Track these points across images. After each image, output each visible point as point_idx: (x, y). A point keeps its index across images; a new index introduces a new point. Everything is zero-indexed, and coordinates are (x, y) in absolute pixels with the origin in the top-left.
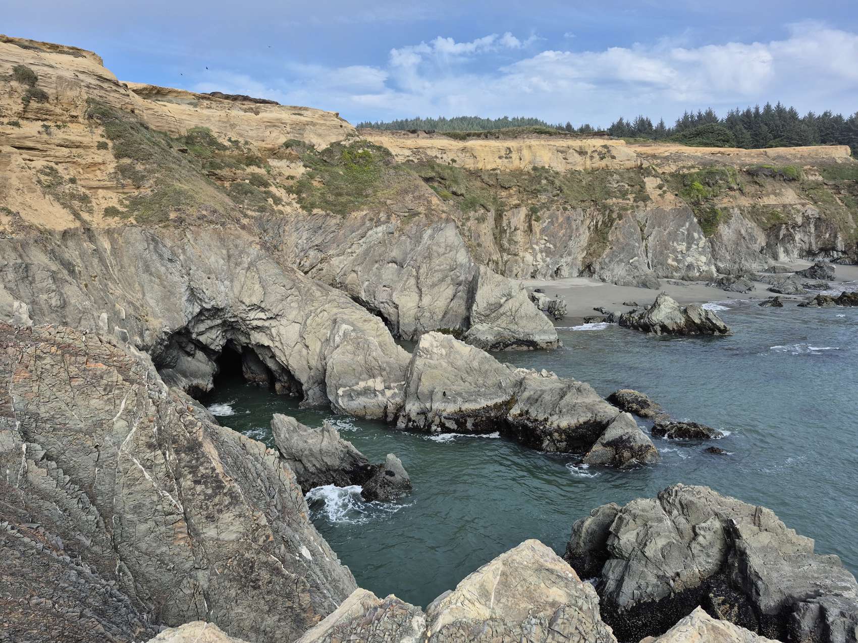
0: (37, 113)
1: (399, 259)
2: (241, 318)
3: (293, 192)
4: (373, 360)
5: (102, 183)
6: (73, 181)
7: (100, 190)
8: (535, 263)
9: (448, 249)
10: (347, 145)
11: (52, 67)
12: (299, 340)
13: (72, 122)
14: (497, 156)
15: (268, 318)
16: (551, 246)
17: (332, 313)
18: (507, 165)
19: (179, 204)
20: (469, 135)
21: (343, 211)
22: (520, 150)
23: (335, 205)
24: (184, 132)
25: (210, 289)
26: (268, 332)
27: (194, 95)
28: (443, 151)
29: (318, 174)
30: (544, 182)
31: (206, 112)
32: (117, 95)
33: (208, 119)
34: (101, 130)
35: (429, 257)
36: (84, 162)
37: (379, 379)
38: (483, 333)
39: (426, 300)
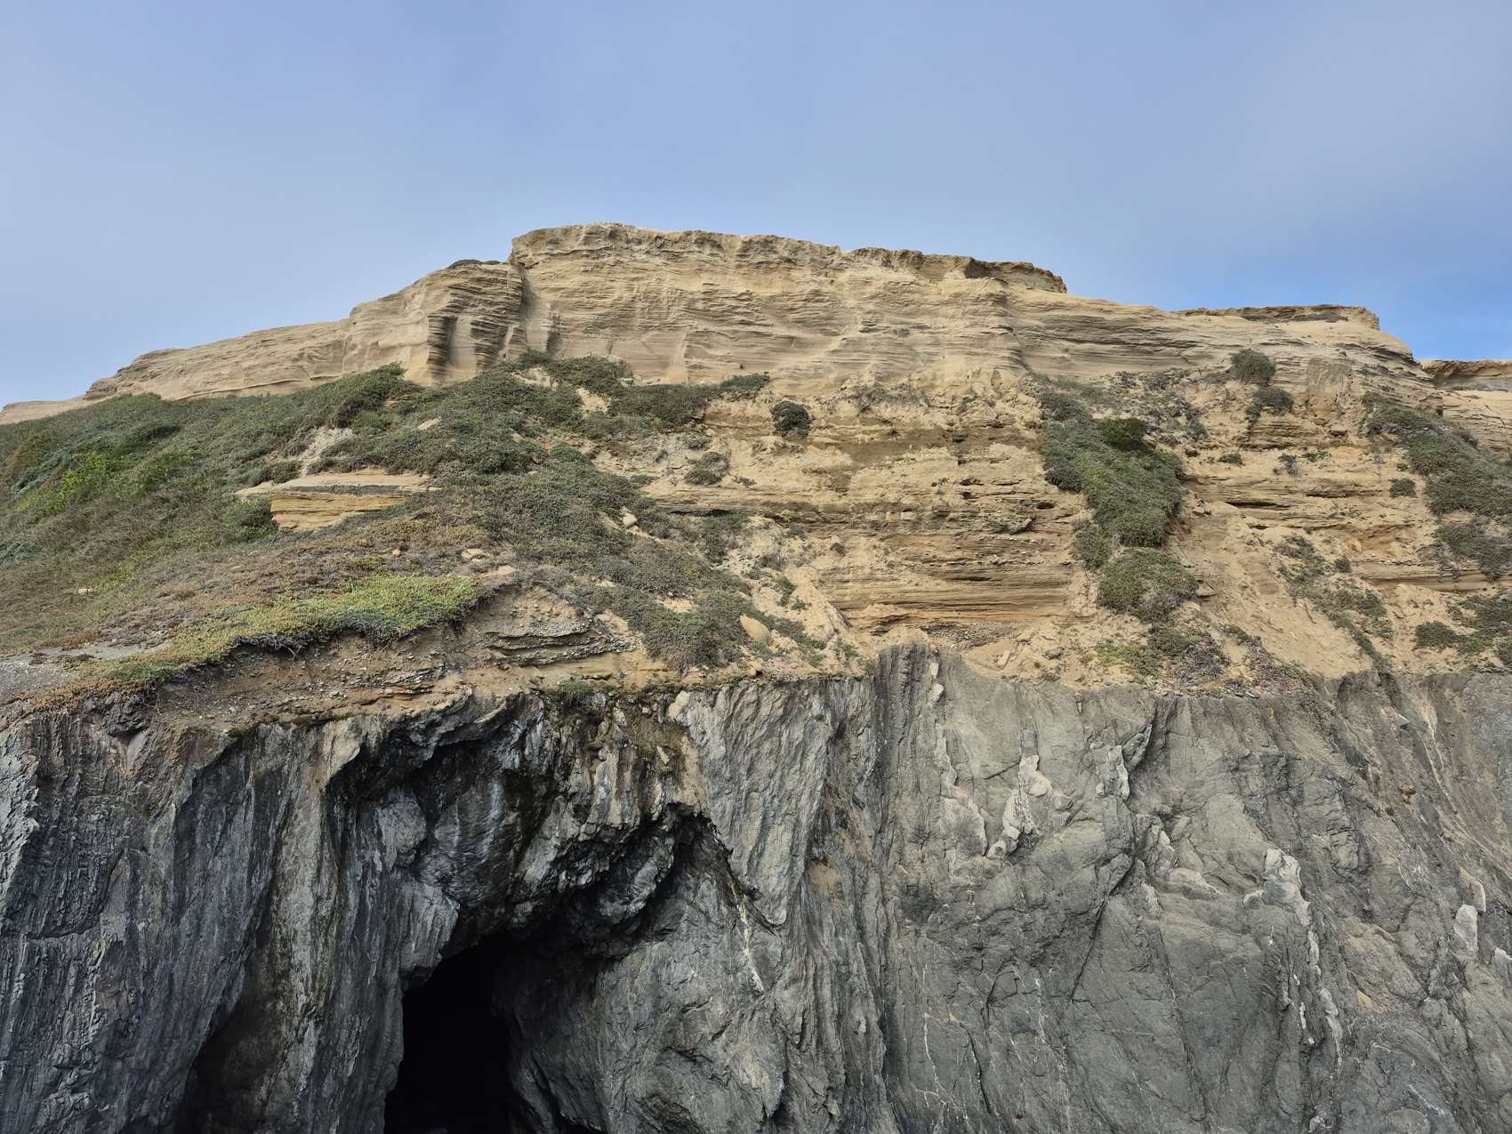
0: (1271, 434)
5: (1406, 569)
6: (1343, 566)
7: (1402, 586)
11: (1298, 343)
13: (1333, 444)
32: (1411, 383)
34: (1398, 456)
36: (1363, 525)
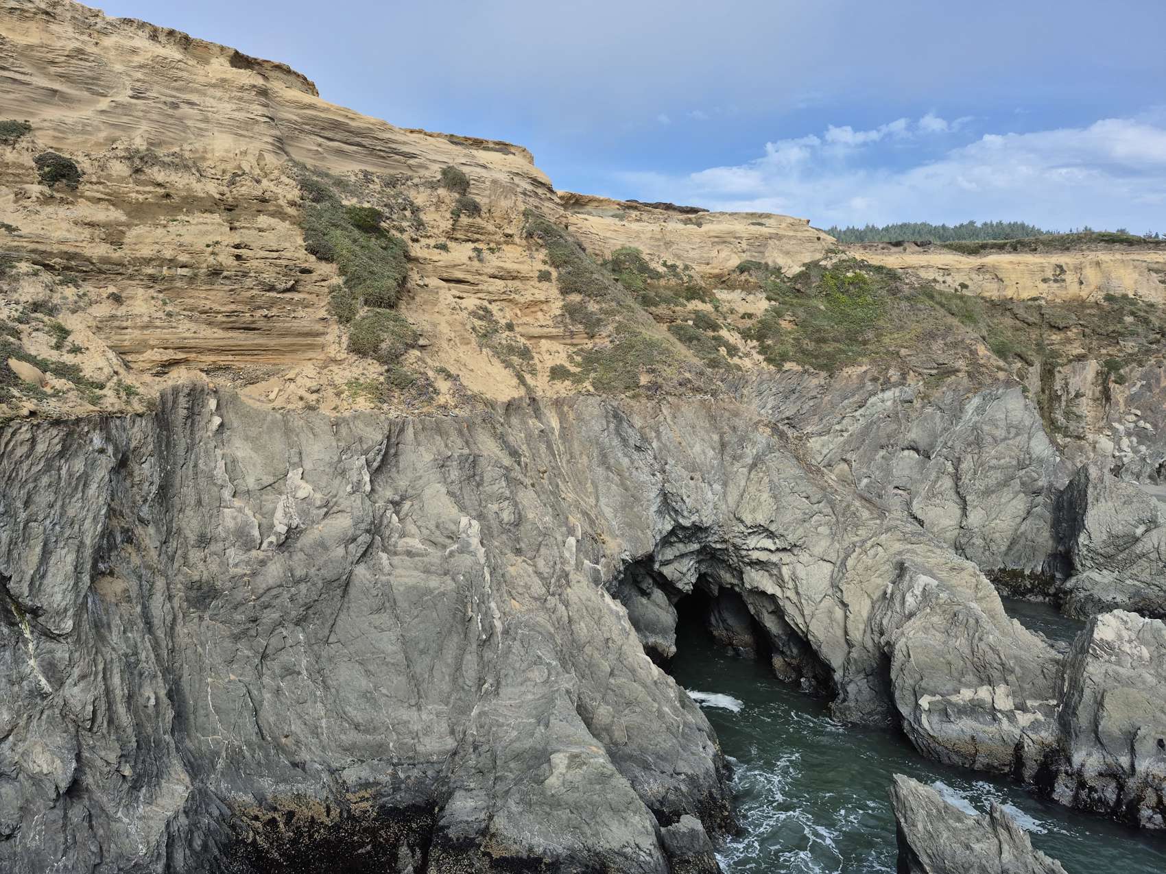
0: (467, 231)
1: (922, 445)
2: (734, 545)
3: (751, 338)
4: (987, 649)
5: (546, 330)
6: (510, 327)
7: (543, 341)
8: (1117, 454)
9: (1013, 431)
10: (829, 266)
11: (484, 167)
12: (830, 592)
13: (507, 243)
14: (1039, 276)
15: (778, 550)
16: (1148, 426)
17: (892, 551)
18: (1058, 292)
19: (652, 361)
20: (984, 247)
21: (830, 366)
22: (1079, 268)
23: (816, 357)
24: (608, 256)
25: (693, 497)
26: (775, 572)
27: (619, 204)
28: (946, 271)
29: (788, 310)
30: (1129, 319)
31: (635, 226)
32: (551, 205)
33: (638, 236)
34: (542, 254)
35: (977, 442)
36: (522, 300)
37: (1001, 690)
38: (1106, 588)
39: (975, 518)
